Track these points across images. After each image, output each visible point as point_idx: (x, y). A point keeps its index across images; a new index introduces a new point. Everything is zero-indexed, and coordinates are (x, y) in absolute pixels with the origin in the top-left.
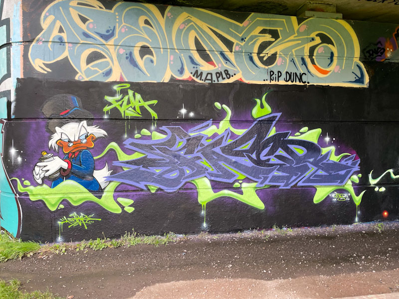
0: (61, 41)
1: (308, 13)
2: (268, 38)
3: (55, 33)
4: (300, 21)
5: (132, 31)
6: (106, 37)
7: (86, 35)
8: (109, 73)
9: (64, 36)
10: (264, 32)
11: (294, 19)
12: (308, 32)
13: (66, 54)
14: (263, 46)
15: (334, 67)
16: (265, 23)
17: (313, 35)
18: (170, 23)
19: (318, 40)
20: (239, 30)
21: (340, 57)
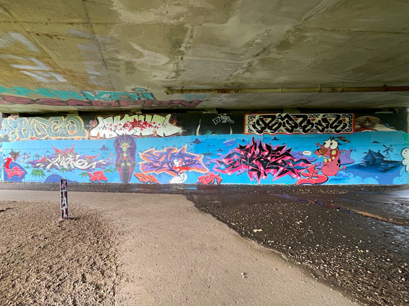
0: (6, 129)
1: (68, 115)
2: (56, 124)
3: (5, 128)
4: (64, 118)
5: (21, 125)
6: (15, 128)
7: (11, 127)
8: (16, 137)
9: (7, 128)
10: (54, 122)
11: (63, 117)
12: (67, 121)
13: (7, 133)
14: (54, 126)
15: (75, 131)
16: (55, 119)
17: (69, 122)
18: (30, 122)
19: (71, 123)
20: (48, 122)
21: (78, 128)
